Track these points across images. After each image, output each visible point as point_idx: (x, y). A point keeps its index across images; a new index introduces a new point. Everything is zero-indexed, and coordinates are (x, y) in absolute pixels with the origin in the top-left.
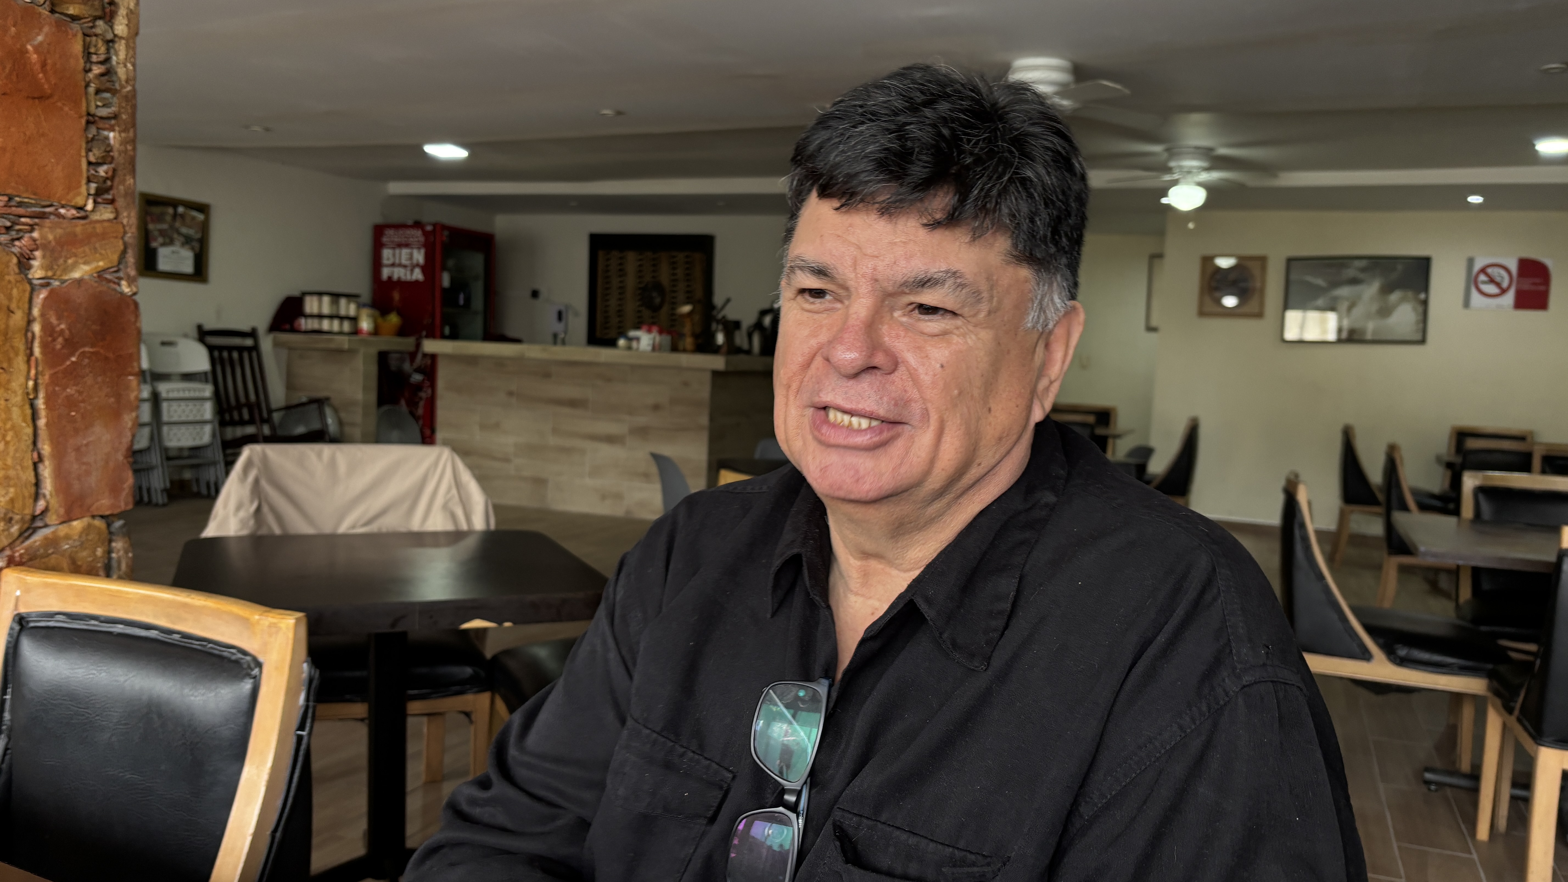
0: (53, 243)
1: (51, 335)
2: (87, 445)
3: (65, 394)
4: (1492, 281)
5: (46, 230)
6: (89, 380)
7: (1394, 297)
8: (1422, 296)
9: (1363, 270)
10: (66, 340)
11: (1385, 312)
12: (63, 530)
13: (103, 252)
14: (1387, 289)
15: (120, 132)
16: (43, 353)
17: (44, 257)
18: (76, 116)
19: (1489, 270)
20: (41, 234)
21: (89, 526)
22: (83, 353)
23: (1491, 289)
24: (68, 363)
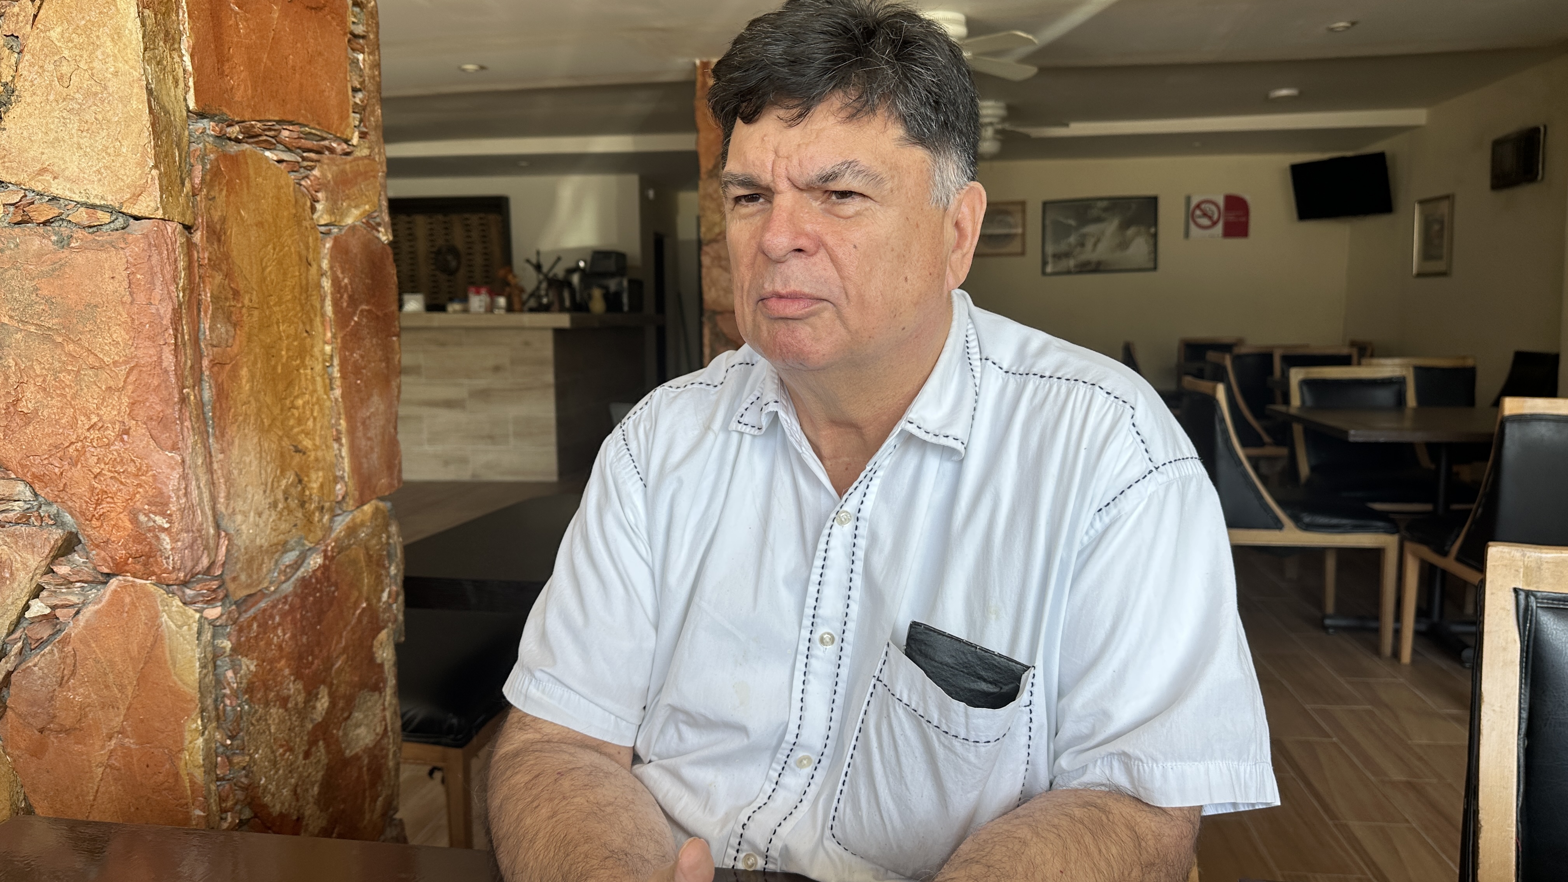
0: (332, 183)
1: (339, 292)
2: (369, 417)
3: (353, 359)
4: (1205, 215)
5: (325, 167)
6: (367, 343)
7: (1131, 232)
8: (1153, 230)
9: (1106, 210)
10: (350, 297)
11: (1124, 245)
12: (359, 515)
13: (367, 193)
14: (1125, 225)
15: (369, 54)
16: (335, 312)
17: (327, 199)
18: (341, 32)
19: (1203, 206)
20: (322, 172)
21: (377, 508)
22: (362, 311)
23: (1205, 222)
24: (353, 323)
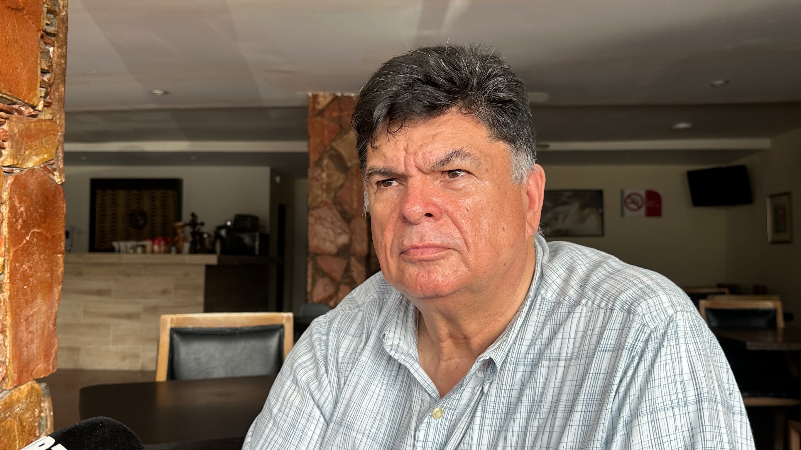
0: (17, 135)
1: (15, 217)
2: (32, 315)
4: (633, 202)
5: (13, 123)
7: (587, 211)
8: (600, 211)
9: (570, 197)
10: (24, 221)
11: (582, 220)
12: (16, 394)
13: (47, 146)
14: (583, 207)
15: (58, 47)
16: (10, 232)
17: (12, 147)
18: (36, 29)
19: (632, 197)
20: (10, 127)
21: (32, 388)
22: (33, 233)
23: (634, 206)
24: (24, 242)
